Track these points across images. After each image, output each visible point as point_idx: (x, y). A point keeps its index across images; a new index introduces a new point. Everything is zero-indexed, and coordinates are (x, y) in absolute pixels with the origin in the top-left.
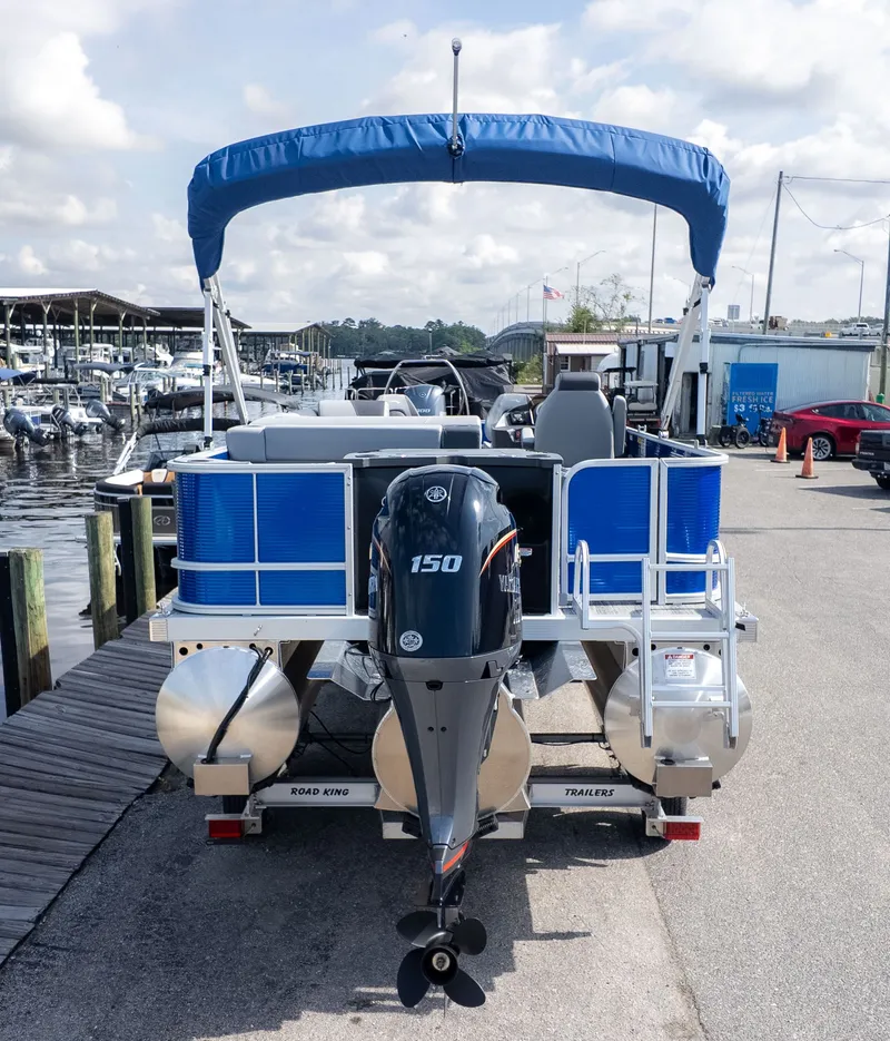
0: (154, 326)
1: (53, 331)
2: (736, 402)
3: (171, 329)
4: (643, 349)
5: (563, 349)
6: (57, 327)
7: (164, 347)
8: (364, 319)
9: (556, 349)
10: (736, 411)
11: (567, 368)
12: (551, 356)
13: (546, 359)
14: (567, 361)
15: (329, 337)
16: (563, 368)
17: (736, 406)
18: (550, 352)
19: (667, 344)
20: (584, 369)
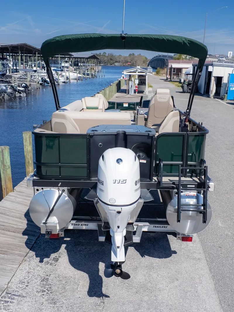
1: (12, 55)
2: (231, 87)
5: (174, 66)
6: (13, 54)
8: (109, 53)
9: (172, 66)
10: (231, 90)
11: (175, 72)
12: (170, 68)
13: (168, 68)
14: (175, 70)
15: (98, 59)
16: (173, 72)
17: (231, 88)
18: (170, 66)
19: (209, 66)
20: (180, 72)
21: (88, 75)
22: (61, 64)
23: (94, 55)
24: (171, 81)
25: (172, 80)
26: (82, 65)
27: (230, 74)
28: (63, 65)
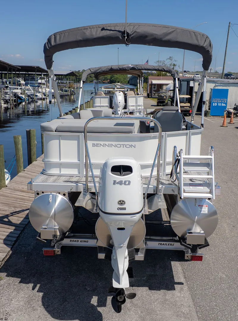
0: (19, 72)
2: (214, 102)
3: (25, 73)
4: (182, 83)
5: (154, 82)
7: (22, 79)
9: (152, 82)
11: (155, 88)
12: (150, 84)
13: (148, 85)
14: (155, 86)
15: (77, 76)
16: (154, 88)
17: (214, 104)
18: (150, 83)
19: (191, 81)
20: (161, 89)
21: (66, 91)
22: (37, 80)
23: (72, 72)
24: (151, 97)
25: (153, 96)
26: (59, 82)
27: (212, 89)
28: (40, 81)
